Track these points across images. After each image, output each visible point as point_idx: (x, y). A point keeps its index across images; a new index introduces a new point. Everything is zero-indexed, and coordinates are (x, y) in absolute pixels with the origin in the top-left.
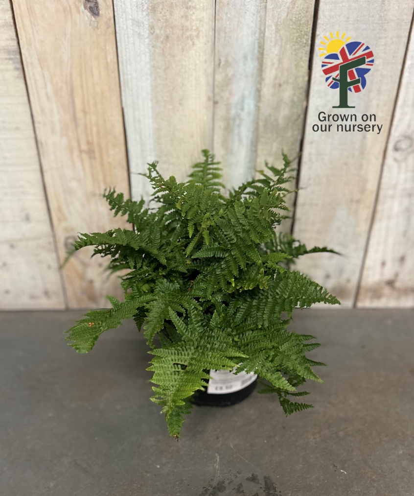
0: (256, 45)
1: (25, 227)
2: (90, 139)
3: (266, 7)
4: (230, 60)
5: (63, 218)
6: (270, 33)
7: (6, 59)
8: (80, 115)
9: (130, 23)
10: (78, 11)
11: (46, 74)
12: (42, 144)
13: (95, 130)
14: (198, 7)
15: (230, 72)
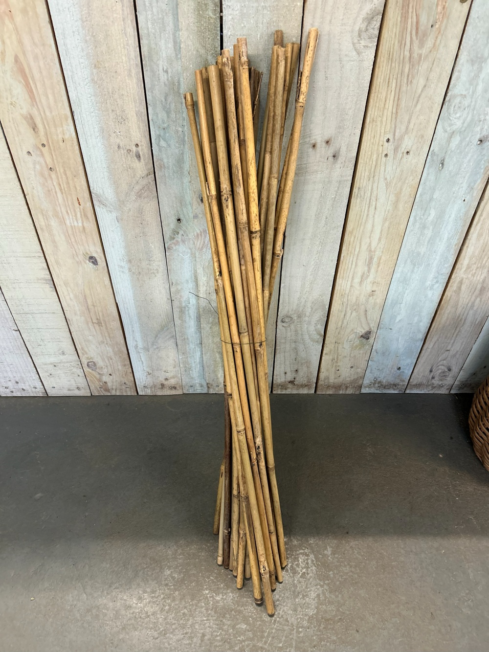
0: (193, 277)
1: (62, 357)
2: (98, 318)
3: (196, 260)
4: (178, 282)
5: (85, 353)
6: (200, 271)
7: (44, 283)
8: (91, 307)
9: (117, 267)
10: (86, 263)
11: (69, 289)
12: (69, 320)
13: (101, 314)
14: (156, 260)
15: (179, 287)
